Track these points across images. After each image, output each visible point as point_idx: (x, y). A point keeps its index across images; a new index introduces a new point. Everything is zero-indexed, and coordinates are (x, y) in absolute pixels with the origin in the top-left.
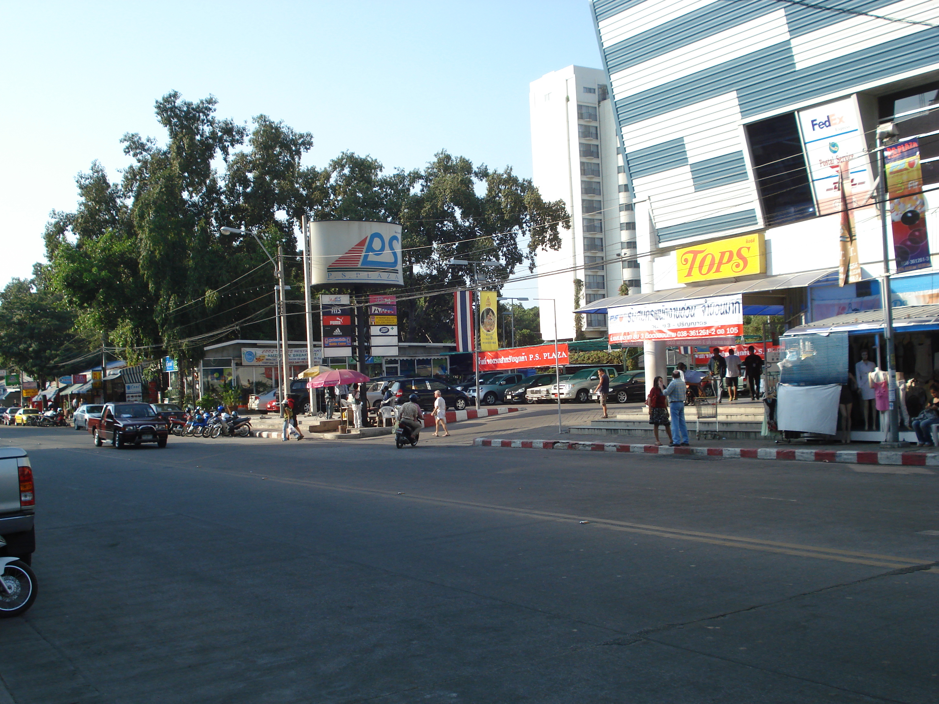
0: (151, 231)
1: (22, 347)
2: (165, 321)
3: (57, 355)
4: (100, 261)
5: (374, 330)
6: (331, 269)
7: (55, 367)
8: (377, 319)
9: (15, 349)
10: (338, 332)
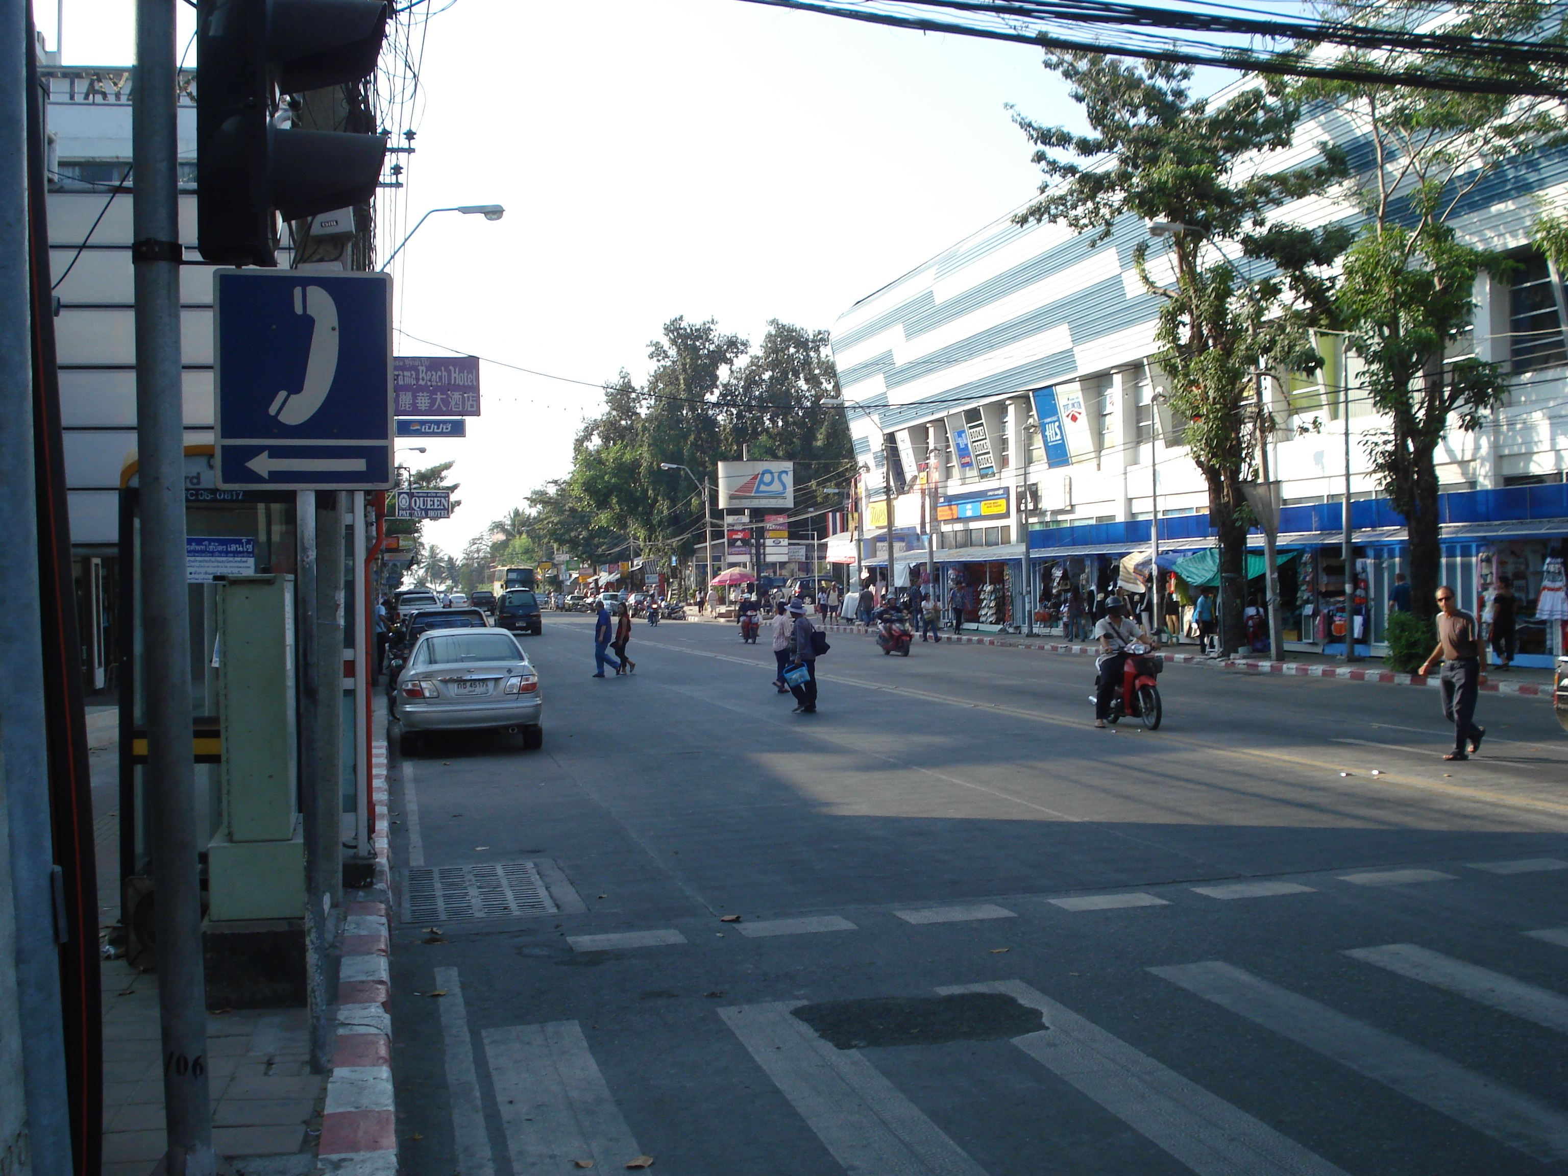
0: (649, 446)
1: (573, 534)
2: (660, 522)
3: (604, 543)
4: (613, 469)
5: (769, 542)
6: (732, 497)
7: (603, 555)
8: (771, 534)
9: (567, 537)
10: (739, 543)
